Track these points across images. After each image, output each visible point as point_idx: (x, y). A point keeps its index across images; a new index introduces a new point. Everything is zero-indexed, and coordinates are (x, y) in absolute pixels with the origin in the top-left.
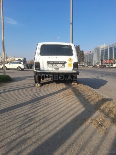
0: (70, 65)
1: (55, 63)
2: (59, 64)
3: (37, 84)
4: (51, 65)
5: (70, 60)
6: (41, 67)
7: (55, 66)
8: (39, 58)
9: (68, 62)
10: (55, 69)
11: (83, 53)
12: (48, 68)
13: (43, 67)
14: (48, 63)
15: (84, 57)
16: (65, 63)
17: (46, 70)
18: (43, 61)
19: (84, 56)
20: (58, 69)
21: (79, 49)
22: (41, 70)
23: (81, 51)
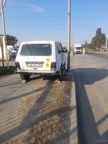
0: (47, 65)
1: (33, 63)
2: (37, 64)
3: (23, 80)
4: (29, 65)
5: (48, 60)
6: (21, 67)
7: (33, 66)
9: (45, 62)
10: (33, 69)
11: (105, 36)
12: (27, 68)
13: (23, 67)
14: (27, 63)
15: (105, 41)
16: (43, 63)
17: (25, 69)
19: (105, 39)
20: (37, 69)
21: (101, 32)
22: (21, 69)
23: (102, 34)
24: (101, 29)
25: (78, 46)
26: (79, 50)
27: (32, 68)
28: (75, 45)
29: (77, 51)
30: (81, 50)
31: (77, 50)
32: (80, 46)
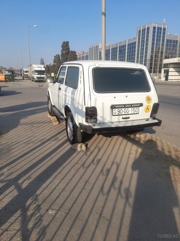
0: (148, 109)
1: (125, 106)
2: (130, 109)
4: (116, 111)
7: (123, 113)
8: (96, 99)
9: (145, 104)
10: (123, 118)
12: (111, 118)
13: (103, 117)
18: (103, 104)
20: (129, 118)
23: (72, 52)
24: (68, 42)
25: (39, 69)
26: (42, 76)
27: (121, 117)
28: (33, 65)
29: (38, 78)
30: (45, 76)
31: (39, 76)
32: (44, 69)
